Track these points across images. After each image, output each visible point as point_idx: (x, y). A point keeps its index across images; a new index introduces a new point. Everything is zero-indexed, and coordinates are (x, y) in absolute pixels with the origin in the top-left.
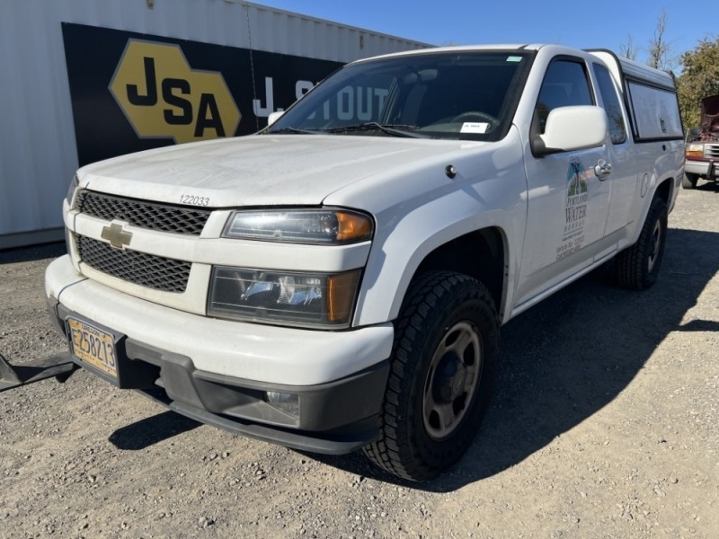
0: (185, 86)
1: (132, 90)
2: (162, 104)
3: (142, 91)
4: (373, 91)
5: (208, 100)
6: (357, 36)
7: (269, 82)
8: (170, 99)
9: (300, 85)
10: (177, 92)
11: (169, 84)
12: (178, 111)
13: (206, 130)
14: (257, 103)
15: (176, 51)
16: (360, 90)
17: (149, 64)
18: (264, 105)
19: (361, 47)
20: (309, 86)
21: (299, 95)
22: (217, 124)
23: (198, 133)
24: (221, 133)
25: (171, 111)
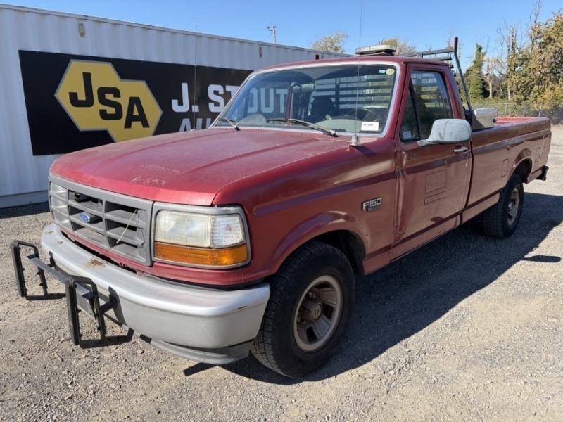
0: (116, 92)
1: (73, 97)
2: (98, 106)
3: (82, 96)
4: (275, 91)
5: (135, 101)
6: (256, 48)
7: (185, 86)
8: (103, 101)
9: (212, 88)
10: (109, 97)
11: (102, 91)
12: (111, 110)
13: (134, 124)
14: (175, 102)
15: (109, 67)
16: (263, 90)
17: (87, 78)
18: (181, 103)
19: (261, 56)
20: (220, 88)
21: (212, 96)
22: (143, 119)
23: (128, 125)
24: (146, 125)
25: (105, 111)
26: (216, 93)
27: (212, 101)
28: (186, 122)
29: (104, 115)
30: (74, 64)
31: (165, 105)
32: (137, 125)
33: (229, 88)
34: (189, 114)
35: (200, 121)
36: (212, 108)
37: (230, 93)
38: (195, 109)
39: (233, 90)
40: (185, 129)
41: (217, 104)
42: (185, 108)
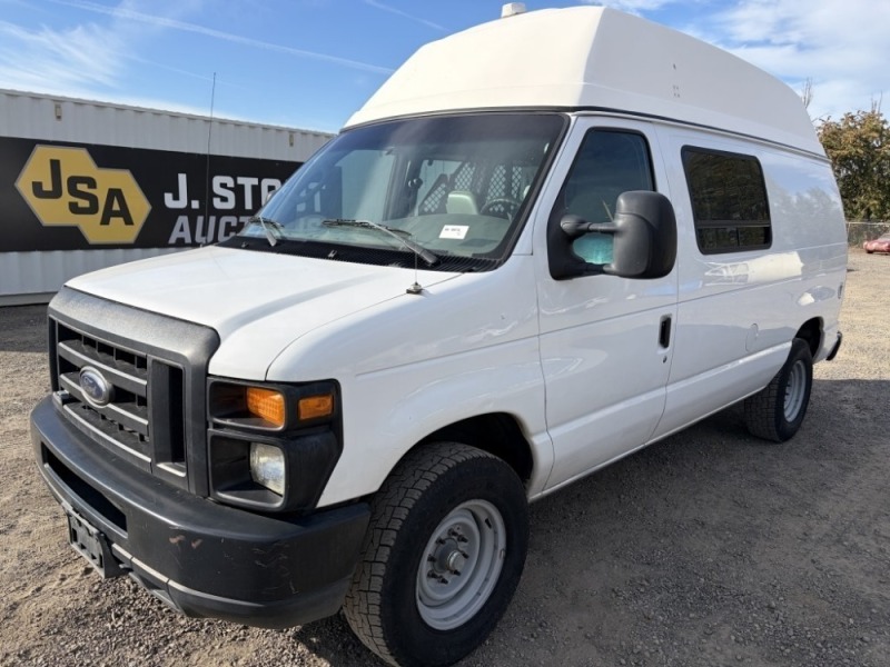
0: (91, 183)
1: (37, 188)
2: (67, 197)
3: (48, 186)
5: (115, 194)
6: (286, 135)
7: (182, 178)
8: (73, 191)
9: (217, 180)
10: (82, 187)
11: (73, 181)
13: (113, 220)
14: (168, 197)
15: (84, 153)
17: (55, 165)
18: (176, 197)
19: (292, 144)
20: (229, 181)
21: (217, 189)
22: (125, 215)
23: (105, 221)
24: (129, 221)
25: (77, 204)
26: (223, 186)
27: (217, 196)
28: (183, 220)
29: (74, 208)
30: (39, 150)
31: (155, 198)
32: (117, 222)
33: (241, 180)
34: (188, 211)
35: (200, 219)
36: (217, 203)
37: (242, 186)
38: (195, 204)
39: (248, 182)
40: (182, 230)
41: (224, 199)
42: (182, 203)
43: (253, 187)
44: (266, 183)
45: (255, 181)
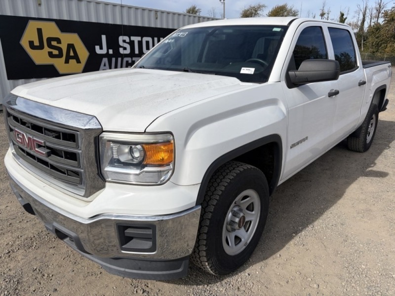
0: (58, 41)
1: (31, 44)
2: (47, 49)
3: (37, 43)
5: (71, 46)
7: (104, 37)
8: (50, 46)
9: (121, 38)
10: (54, 43)
11: (50, 40)
12: (56, 52)
13: (70, 61)
14: (97, 48)
15: (53, 24)
17: (40, 31)
18: (101, 48)
19: (156, 18)
20: (127, 39)
21: (121, 43)
22: (76, 57)
23: (67, 62)
24: (79, 61)
25: (52, 52)
26: (124, 41)
27: (121, 47)
28: (105, 60)
29: (51, 55)
30: (31, 23)
31: (91, 50)
32: (73, 62)
33: (133, 38)
34: (107, 55)
35: (114, 60)
36: (122, 51)
37: (133, 41)
38: (111, 52)
39: (137, 39)
40: (105, 65)
41: (125, 49)
42: (104, 51)
43: (139, 42)
44: (145, 39)
45: (139, 38)
